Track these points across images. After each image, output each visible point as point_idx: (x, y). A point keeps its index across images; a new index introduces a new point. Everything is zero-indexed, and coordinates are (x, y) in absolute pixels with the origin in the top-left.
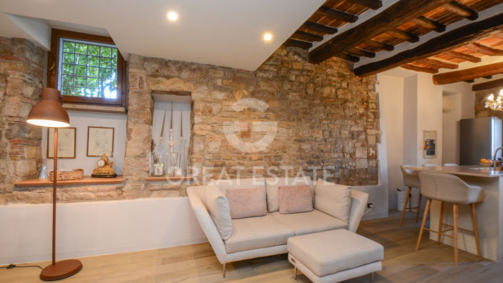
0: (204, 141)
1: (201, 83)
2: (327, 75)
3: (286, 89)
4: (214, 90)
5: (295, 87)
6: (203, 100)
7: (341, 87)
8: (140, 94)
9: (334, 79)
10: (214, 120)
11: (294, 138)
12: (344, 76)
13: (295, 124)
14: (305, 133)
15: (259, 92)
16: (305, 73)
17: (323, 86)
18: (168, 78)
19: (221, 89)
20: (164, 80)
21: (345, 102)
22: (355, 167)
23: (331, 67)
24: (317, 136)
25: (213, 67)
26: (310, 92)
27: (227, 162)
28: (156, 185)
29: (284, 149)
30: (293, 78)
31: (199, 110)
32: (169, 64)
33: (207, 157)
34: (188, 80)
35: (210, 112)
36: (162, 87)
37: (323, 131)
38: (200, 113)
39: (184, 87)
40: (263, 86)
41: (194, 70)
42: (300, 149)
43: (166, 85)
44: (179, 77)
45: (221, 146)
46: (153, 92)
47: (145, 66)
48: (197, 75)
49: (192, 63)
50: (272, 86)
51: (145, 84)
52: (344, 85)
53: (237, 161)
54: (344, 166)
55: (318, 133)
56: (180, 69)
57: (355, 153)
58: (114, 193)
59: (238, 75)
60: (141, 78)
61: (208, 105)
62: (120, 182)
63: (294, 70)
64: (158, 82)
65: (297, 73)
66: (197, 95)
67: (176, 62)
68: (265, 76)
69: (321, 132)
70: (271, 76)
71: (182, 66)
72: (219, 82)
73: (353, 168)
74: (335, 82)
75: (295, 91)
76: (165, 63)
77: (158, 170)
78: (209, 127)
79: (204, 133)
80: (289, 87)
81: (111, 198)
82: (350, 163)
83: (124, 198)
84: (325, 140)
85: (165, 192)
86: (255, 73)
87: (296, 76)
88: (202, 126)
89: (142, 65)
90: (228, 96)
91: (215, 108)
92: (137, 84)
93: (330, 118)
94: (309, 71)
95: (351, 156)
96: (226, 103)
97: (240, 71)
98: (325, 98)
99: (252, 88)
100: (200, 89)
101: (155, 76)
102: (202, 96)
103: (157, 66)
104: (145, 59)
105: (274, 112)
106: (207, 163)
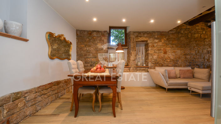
0: (152, 56)
1: (151, 38)
2: (196, 29)
3: (180, 36)
4: (155, 39)
5: (183, 35)
6: (151, 43)
7: (203, 33)
8: (133, 43)
9: (200, 30)
10: (155, 48)
11: (183, 54)
12: (204, 29)
13: (183, 49)
14: (188, 52)
15: (170, 38)
16: (187, 30)
17: (195, 34)
18: (141, 37)
19: (157, 39)
20: (140, 38)
21: (205, 39)
22: (209, 65)
23: (198, 26)
24: (193, 53)
25: (154, 32)
26: (189, 36)
27: (159, 62)
28: (138, 69)
29: (179, 58)
30: (182, 32)
32: (141, 33)
33: (153, 60)
34: (146, 37)
35: (154, 46)
36: (139, 40)
37: (195, 51)
38: (151, 47)
39: (145, 39)
40: (171, 36)
41: (148, 34)
42: (186, 58)
43: (140, 39)
44: (144, 36)
45: (157, 57)
46: (137, 42)
49: (147, 32)
50: (175, 36)
51: (134, 40)
52: (204, 32)
53: (162, 62)
54: (204, 64)
55: (193, 52)
56: (144, 34)
57: (209, 59)
58: (128, 70)
59: (163, 33)
60: (133, 38)
61: (153, 44)
62: (129, 67)
64: (138, 38)
65: (184, 30)
68: (172, 32)
69: (194, 51)
70: (174, 32)
71: (144, 33)
72: (156, 36)
73: (208, 65)
74: (200, 32)
75: (183, 37)
76: (139, 33)
77: (139, 64)
78: (153, 51)
79: (152, 53)
80: (181, 35)
81: (127, 71)
82: (207, 63)
83: (130, 72)
84: (196, 54)
85: (141, 71)
86: (168, 32)
87: (184, 31)
88: (151, 51)
89: (134, 34)
90: (159, 41)
91: (155, 45)
93: (198, 45)
94: (189, 29)
95: (208, 60)
96: (158, 43)
97: (163, 32)
98: (196, 38)
99: (167, 37)
100: (150, 39)
101: (137, 37)
102: (151, 41)
103: (137, 34)
104: (134, 32)
105: (175, 45)
106: (153, 62)
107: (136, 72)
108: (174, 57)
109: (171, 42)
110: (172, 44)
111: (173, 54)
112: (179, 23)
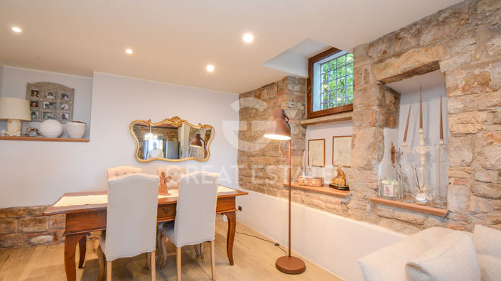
0: (473, 145)
8: (365, 91)
10: (497, 98)
18: (398, 55)
28: (386, 211)
31: (456, 88)
32: (402, 35)
34: (429, 47)
35: (485, 84)
38: (459, 93)
43: (397, 66)
44: (418, 46)
46: (382, 82)
47: (370, 54)
51: (371, 76)
56: (418, 33)
58: (339, 207)
60: (366, 70)
61: (477, 72)
62: (344, 197)
66: (451, 62)
67: (412, 26)
71: (422, 26)
76: (395, 37)
77: (388, 190)
79: (471, 129)
81: (337, 212)
83: (349, 216)
85: (398, 224)
88: (465, 116)
89: (367, 54)
92: (362, 80)
102: (462, 60)
103: (383, 47)
104: (371, 45)
107: (377, 223)
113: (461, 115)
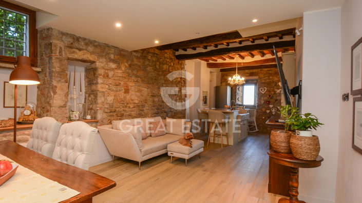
0: (104, 96)
1: (102, 56)
2: (165, 58)
3: (146, 64)
4: (109, 62)
5: (150, 64)
6: (103, 68)
7: (170, 66)
8: (61, 60)
9: (168, 60)
10: (110, 81)
11: (150, 94)
12: (172, 59)
13: (151, 85)
14: (156, 91)
15: (133, 65)
16: (155, 55)
17: (163, 64)
18: (80, 50)
19: (114, 61)
20: (77, 51)
23: (166, 53)
25: (108, 46)
26: (158, 67)
27: (117, 109)
29: (146, 101)
30: (150, 58)
31: (101, 75)
32: (80, 40)
33: (106, 106)
34: (92, 53)
35: (108, 76)
36: (76, 56)
38: (102, 77)
39: (91, 58)
40: (136, 61)
41: (96, 46)
42: (153, 101)
43: (79, 55)
44: (86, 50)
45: (114, 99)
46: (69, 59)
47: (63, 39)
48: (98, 50)
49: (95, 41)
50: (140, 62)
51: (63, 52)
52: (172, 64)
53: (122, 109)
56: (87, 44)
59: (122, 53)
60: (61, 48)
61: (107, 71)
63: (151, 53)
64: (73, 52)
66: (100, 64)
67: (84, 39)
68: (136, 55)
70: (139, 56)
71: (89, 42)
72: (112, 56)
74: (168, 62)
75: (151, 66)
76: (77, 39)
77: (75, 116)
78: (107, 87)
79: (104, 90)
80: (148, 63)
86: (131, 52)
87: (151, 56)
89: (61, 38)
90: (118, 66)
91: (111, 74)
92: (58, 52)
93: (166, 82)
94: (157, 54)
96: (116, 71)
97: (123, 50)
98: (164, 71)
99: (130, 62)
100: (101, 60)
101: (71, 47)
102: (102, 65)
103: (71, 40)
104: (63, 34)
105: (141, 78)
106: (106, 110)
108: (139, 99)
109: (135, 72)
110: (137, 77)
111: (138, 94)
112: (157, 44)
113: (103, 85)
